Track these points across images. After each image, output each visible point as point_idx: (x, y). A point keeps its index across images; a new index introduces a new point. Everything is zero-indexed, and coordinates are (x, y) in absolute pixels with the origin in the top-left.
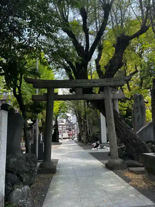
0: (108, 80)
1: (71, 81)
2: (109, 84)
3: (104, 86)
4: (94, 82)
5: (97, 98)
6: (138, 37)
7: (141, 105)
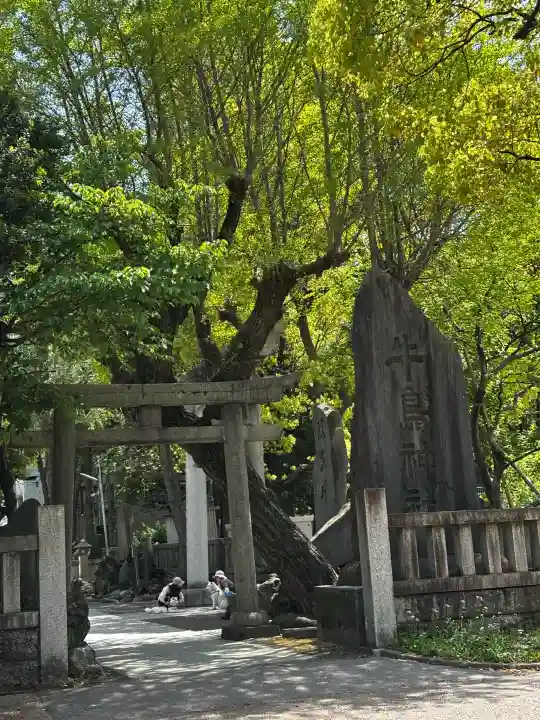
0: (236, 386)
1: (129, 387)
2: (237, 397)
3: (223, 405)
4: (194, 393)
5: (206, 439)
6: (319, 275)
7: (332, 449)
